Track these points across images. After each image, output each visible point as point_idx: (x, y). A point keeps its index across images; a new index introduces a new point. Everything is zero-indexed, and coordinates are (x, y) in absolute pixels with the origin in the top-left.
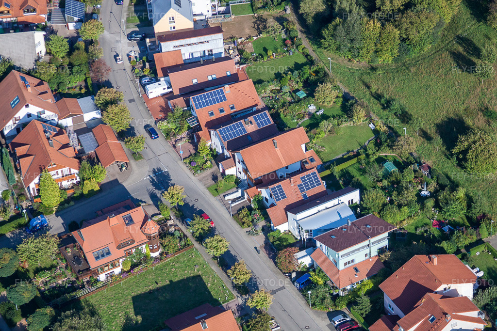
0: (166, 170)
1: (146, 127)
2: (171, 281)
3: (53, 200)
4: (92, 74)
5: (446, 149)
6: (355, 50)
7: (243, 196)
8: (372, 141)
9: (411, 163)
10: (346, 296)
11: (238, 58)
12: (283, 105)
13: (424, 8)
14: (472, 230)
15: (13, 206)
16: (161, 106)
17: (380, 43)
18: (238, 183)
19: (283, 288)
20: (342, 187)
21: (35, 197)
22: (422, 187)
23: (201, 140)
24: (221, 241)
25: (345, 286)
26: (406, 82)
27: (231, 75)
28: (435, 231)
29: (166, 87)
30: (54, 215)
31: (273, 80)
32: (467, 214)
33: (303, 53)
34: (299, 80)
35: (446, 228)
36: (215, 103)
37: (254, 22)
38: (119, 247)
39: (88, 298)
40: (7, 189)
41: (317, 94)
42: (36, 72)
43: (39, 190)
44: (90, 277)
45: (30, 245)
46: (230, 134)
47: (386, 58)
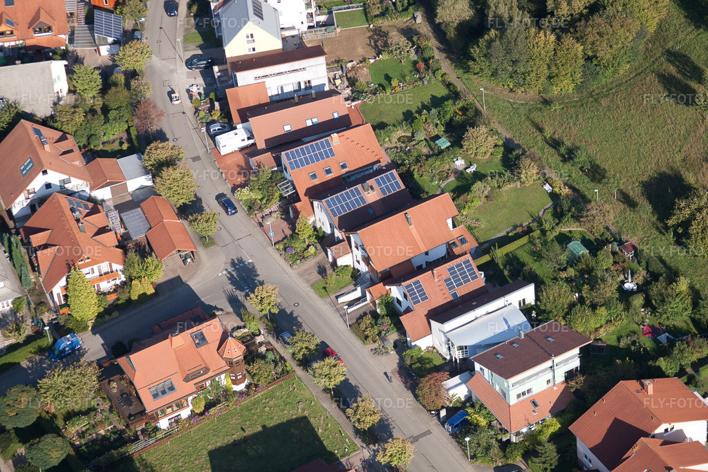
0: (250, 261)
1: (219, 197)
2: (264, 427)
3: (87, 310)
4: (136, 121)
5: (657, 219)
6: (519, 76)
7: (363, 297)
8: (550, 210)
9: (607, 242)
10: (521, 442)
11: (348, 91)
12: (417, 160)
13: (618, 12)
14: (701, 340)
15: (29, 321)
16: (239, 166)
17: (556, 65)
18: (356, 276)
19: (429, 432)
20: (508, 279)
21: (62, 306)
22: (625, 277)
23: (300, 216)
24: (335, 366)
25: (518, 429)
26: (595, 120)
27: (340, 117)
28: (647, 342)
29: (246, 138)
30: (90, 333)
31: (400, 123)
32: (693, 316)
33: (443, 82)
34: (439, 122)
35: (663, 338)
36: (318, 160)
37: (369, 37)
38: (187, 379)
39: (144, 456)
40: (20, 295)
41: (466, 143)
42: (56, 122)
43: (66, 297)
44: (147, 423)
45: (56, 379)
46: (342, 206)
47: (565, 86)
